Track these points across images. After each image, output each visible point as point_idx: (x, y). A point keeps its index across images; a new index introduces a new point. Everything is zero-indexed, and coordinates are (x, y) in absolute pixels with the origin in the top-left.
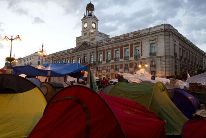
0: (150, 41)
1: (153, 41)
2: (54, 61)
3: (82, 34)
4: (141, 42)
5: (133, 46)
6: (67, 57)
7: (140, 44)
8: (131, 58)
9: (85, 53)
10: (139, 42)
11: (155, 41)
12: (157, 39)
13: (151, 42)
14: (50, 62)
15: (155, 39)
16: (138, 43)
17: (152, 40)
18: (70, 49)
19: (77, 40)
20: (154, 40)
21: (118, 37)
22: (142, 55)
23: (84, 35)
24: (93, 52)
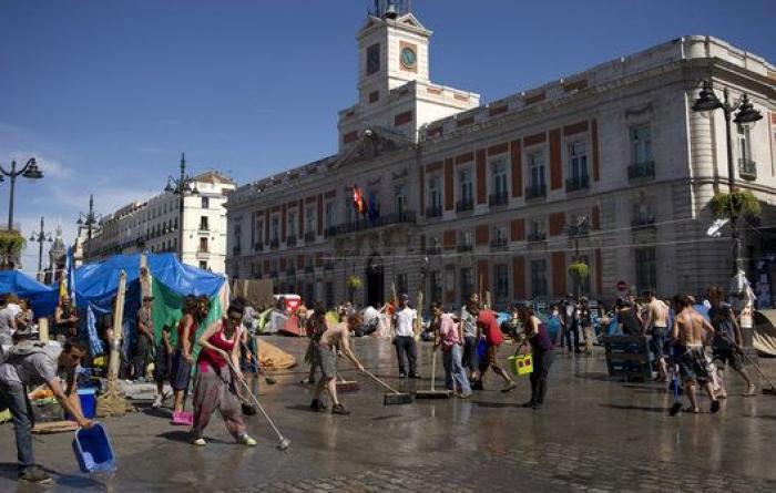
0: (628, 113)
1: (638, 113)
2: (260, 213)
3: (361, 95)
4: (594, 123)
5: (562, 138)
6: (307, 195)
7: (590, 132)
8: (555, 192)
9: (374, 176)
10: (586, 122)
11: (647, 116)
12: (654, 104)
13: (633, 119)
14: (241, 218)
15: (650, 107)
16: (582, 127)
17: (636, 109)
18: (318, 163)
19: (341, 121)
20: (644, 111)
21: (502, 104)
22: (597, 178)
23: (372, 101)
24: (405, 173)
